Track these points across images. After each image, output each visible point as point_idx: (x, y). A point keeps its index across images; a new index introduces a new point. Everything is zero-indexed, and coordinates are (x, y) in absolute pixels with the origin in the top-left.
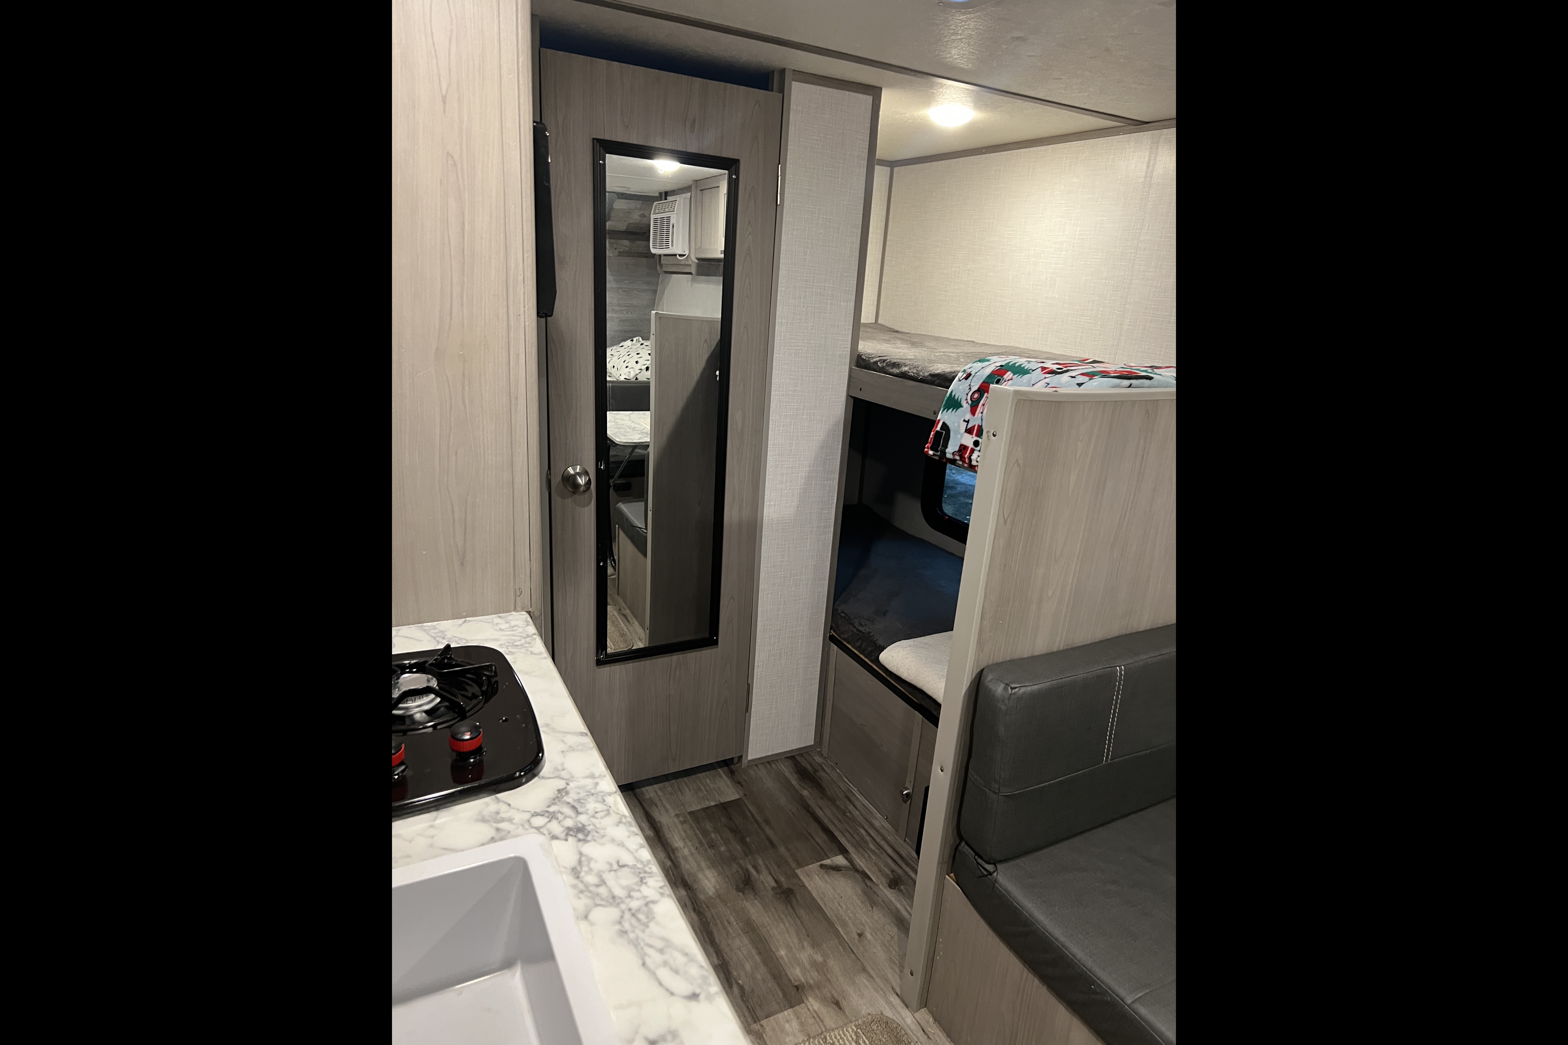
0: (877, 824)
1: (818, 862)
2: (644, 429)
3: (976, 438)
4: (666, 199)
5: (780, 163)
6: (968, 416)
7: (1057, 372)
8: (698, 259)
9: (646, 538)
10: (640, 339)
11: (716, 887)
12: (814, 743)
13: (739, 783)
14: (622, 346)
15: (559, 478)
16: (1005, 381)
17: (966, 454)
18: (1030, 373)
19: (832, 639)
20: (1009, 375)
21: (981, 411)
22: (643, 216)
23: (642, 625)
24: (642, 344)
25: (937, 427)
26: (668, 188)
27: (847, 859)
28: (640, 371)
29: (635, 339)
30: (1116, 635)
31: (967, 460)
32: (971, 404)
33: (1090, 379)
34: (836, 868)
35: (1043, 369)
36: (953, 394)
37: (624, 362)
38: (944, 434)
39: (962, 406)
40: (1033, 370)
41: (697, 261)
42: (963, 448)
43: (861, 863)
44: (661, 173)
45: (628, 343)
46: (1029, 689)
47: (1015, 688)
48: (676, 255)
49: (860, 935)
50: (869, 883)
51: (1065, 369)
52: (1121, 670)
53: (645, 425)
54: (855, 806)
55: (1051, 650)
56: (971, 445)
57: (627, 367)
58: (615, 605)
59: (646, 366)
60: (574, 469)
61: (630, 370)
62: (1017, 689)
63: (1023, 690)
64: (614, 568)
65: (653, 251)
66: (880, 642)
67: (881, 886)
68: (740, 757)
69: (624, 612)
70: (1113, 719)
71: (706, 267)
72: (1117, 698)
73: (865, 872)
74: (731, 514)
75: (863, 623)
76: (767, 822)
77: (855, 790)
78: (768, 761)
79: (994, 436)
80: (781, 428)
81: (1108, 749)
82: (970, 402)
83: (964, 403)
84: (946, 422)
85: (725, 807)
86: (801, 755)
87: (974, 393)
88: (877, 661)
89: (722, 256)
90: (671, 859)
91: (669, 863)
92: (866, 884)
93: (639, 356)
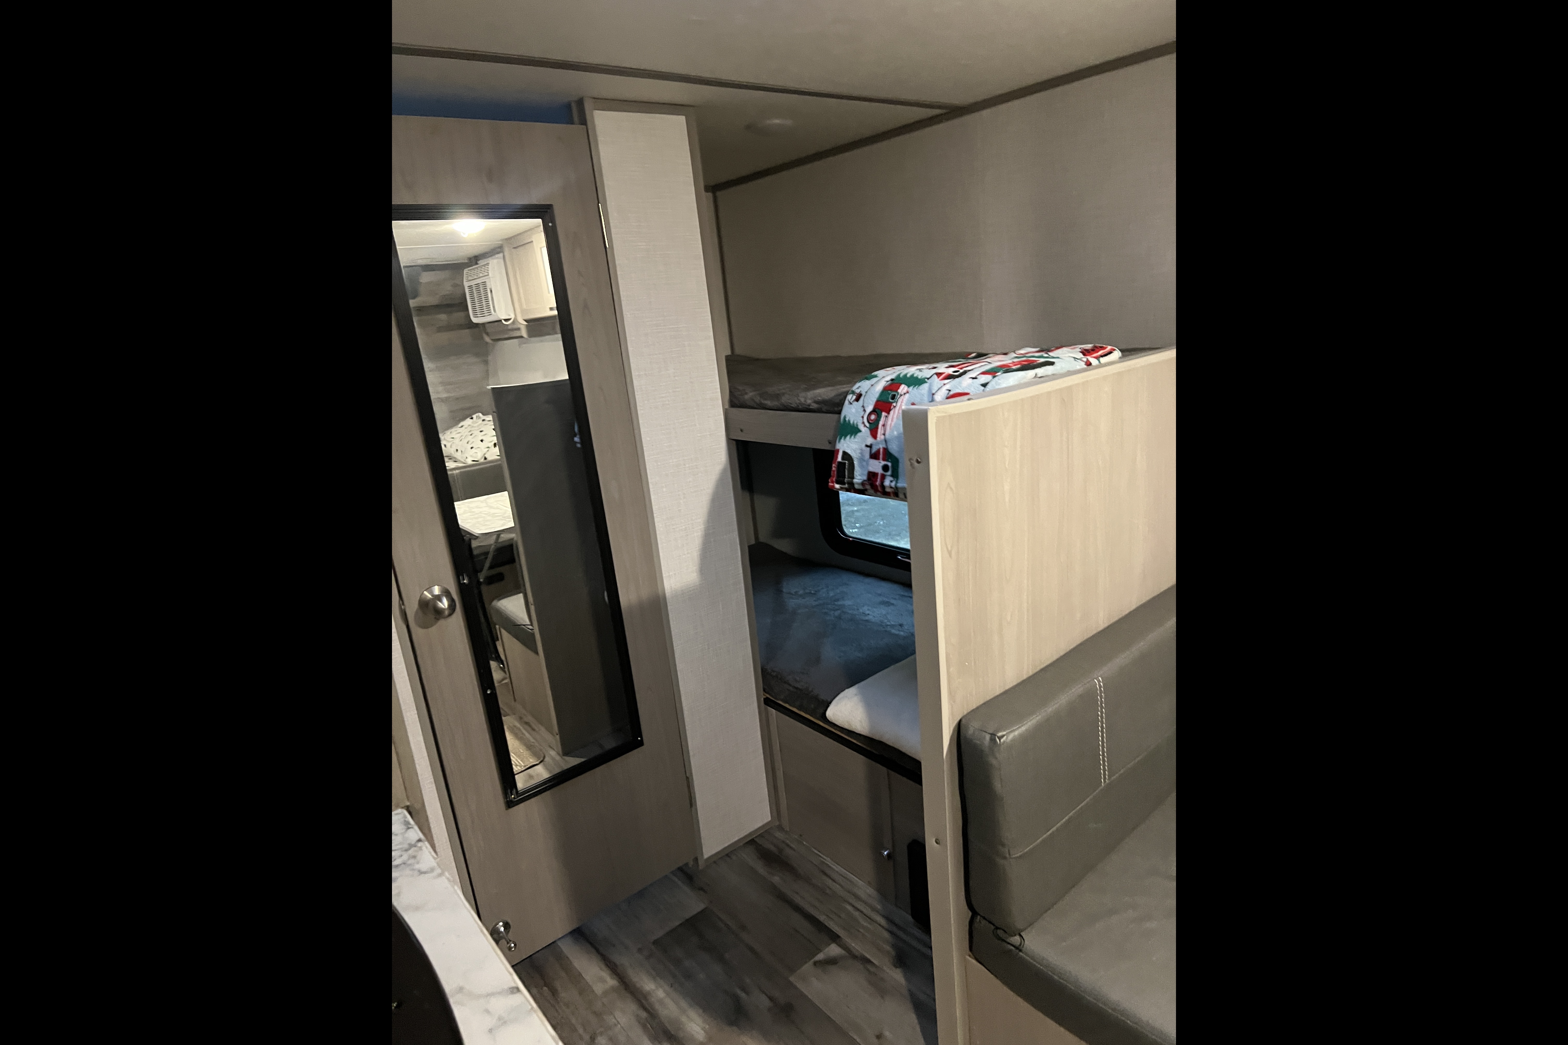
0: (861, 894)
1: (810, 960)
2: (505, 513)
3: (883, 463)
4: (477, 264)
5: (600, 202)
6: (870, 440)
7: (954, 375)
8: (526, 321)
9: (533, 635)
10: (480, 415)
11: (705, 1028)
12: (771, 818)
13: (701, 889)
14: (462, 426)
15: (416, 606)
16: (901, 395)
17: (877, 481)
18: (927, 382)
19: (768, 702)
20: (903, 388)
21: (883, 432)
22: (455, 286)
23: (549, 729)
24: (483, 420)
25: (837, 457)
26: (476, 252)
27: (840, 946)
28: (487, 449)
29: (474, 416)
30: (1079, 642)
31: (879, 489)
32: (870, 426)
33: (994, 377)
34: (832, 962)
35: (939, 375)
36: (847, 419)
37: (468, 443)
38: (847, 464)
39: (860, 431)
40: (928, 379)
41: (525, 323)
42: (872, 476)
43: (857, 946)
44: (465, 236)
45: (468, 422)
46: (1016, 733)
47: (1003, 736)
48: (501, 321)
49: (879, 1037)
50: (872, 969)
51: (961, 371)
52: (1099, 681)
53: (505, 508)
54: (834, 881)
55: (1021, 679)
56: (879, 471)
57: (472, 448)
58: (514, 714)
59: (493, 443)
60: (431, 593)
61: (476, 451)
62: (1005, 737)
63: (1011, 736)
64: (503, 669)
65: (475, 320)
66: (823, 697)
67: (885, 968)
68: (696, 860)
69: (526, 719)
70: (1102, 737)
71: (537, 327)
72: (1102, 713)
73: (864, 956)
74: (628, 596)
75: (798, 679)
76: (743, 928)
77: (828, 861)
78: (727, 855)
79: (918, 462)
80: (664, 490)
81: (1104, 770)
82: (867, 425)
83: (861, 427)
84: (846, 451)
85: (692, 924)
86: (761, 836)
87: (870, 414)
88: (824, 717)
89: (555, 312)
90: (645, 1009)
91: (644, 1015)
92: (868, 970)
93: (482, 433)
